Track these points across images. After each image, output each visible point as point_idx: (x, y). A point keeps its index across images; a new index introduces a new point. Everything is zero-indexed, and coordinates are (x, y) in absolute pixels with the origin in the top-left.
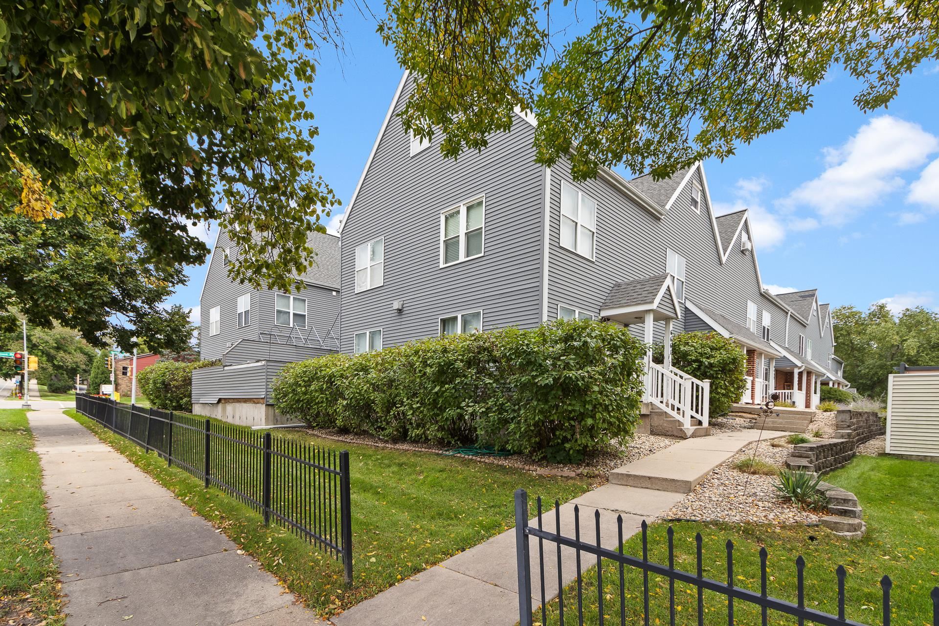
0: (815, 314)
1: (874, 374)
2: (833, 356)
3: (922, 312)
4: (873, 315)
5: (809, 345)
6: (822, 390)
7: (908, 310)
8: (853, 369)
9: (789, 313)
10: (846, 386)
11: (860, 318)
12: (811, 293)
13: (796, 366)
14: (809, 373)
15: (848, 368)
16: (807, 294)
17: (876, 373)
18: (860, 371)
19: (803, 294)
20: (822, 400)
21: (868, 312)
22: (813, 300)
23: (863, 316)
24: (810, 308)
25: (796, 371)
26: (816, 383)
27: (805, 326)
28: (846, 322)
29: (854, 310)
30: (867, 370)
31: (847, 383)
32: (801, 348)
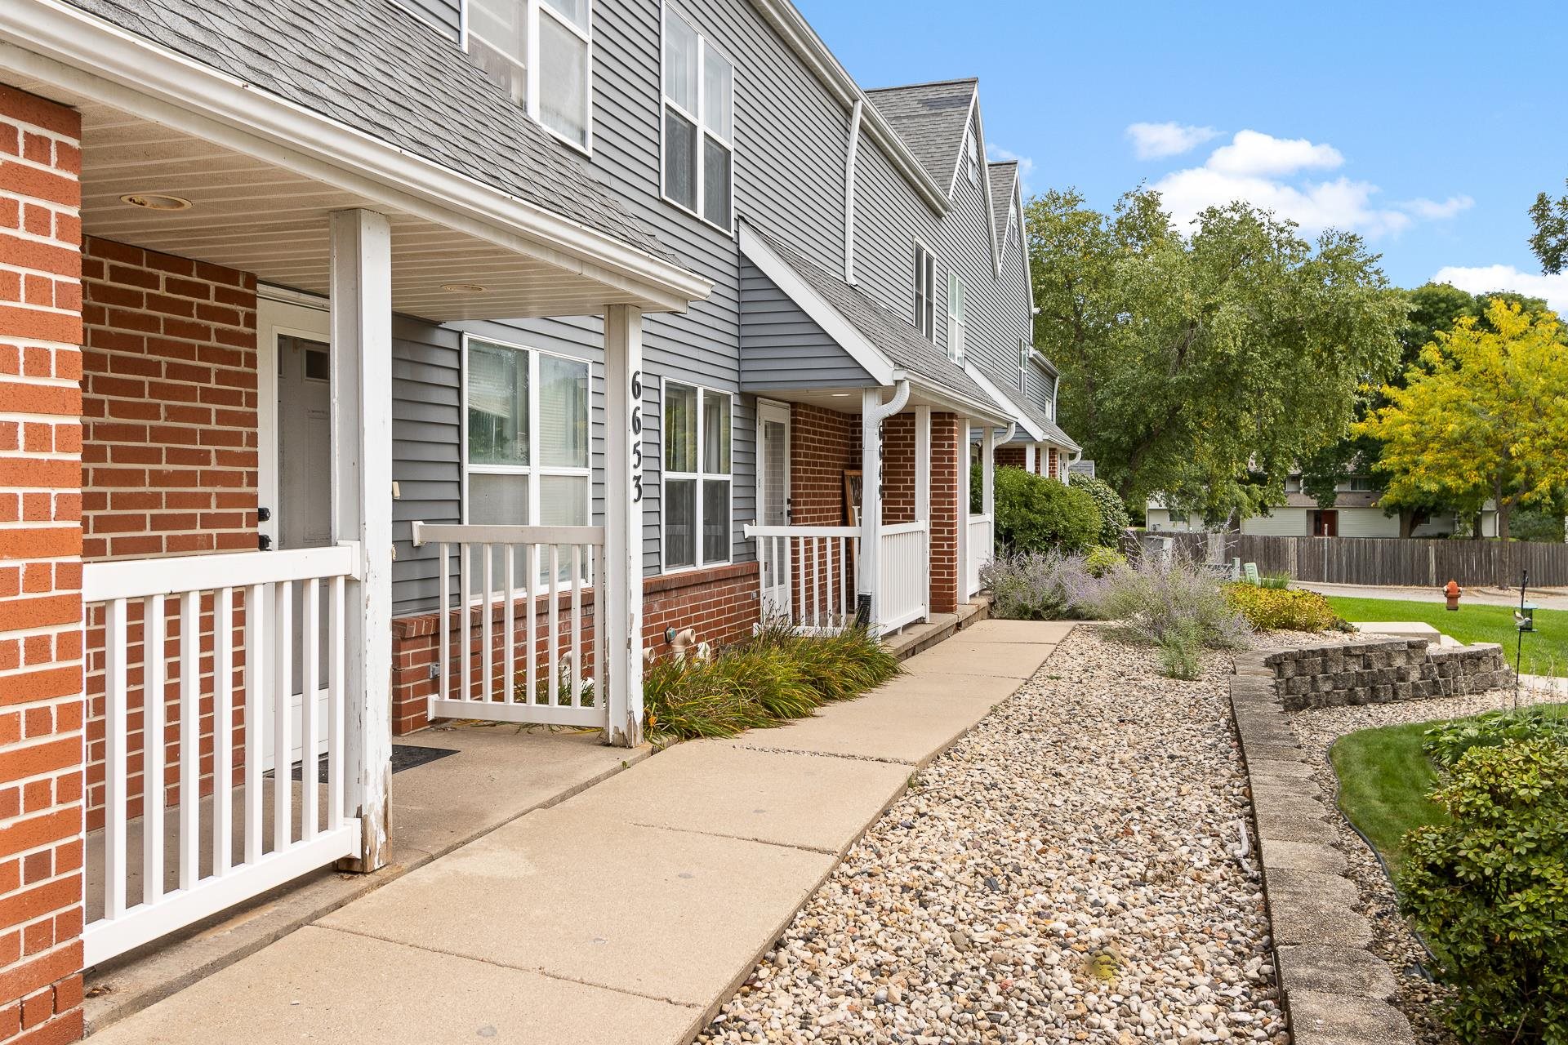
0: (972, 175)
1: (1134, 414)
2: (1032, 352)
3: (1247, 219)
4: (1127, 227)
5: (956, 292)
6: (1001, 493)
7: (1212, 212)
8: (1081, 396)
9: (858, 115)
10: (1072, 456)
11: (1095, 234)
12: (957, 91)
13: (872, 384)
14: (943, 421)
15: (1069, 393)
16: (945, 93)
17: (1142, 410)
18: (1100, 403)
19: (931, 94)
20: (1005, 536)
21: (1115, 217)
22: (964, 115)
23: (1103, 228)
24: (955, 147)
25: (874, 413)
26: (977, 459)
27: (939, 215)
28: (1060, 245)
29: (1080, 207)
30: (1119, 401)
31: (1074, 447)
32: (923, 304)
